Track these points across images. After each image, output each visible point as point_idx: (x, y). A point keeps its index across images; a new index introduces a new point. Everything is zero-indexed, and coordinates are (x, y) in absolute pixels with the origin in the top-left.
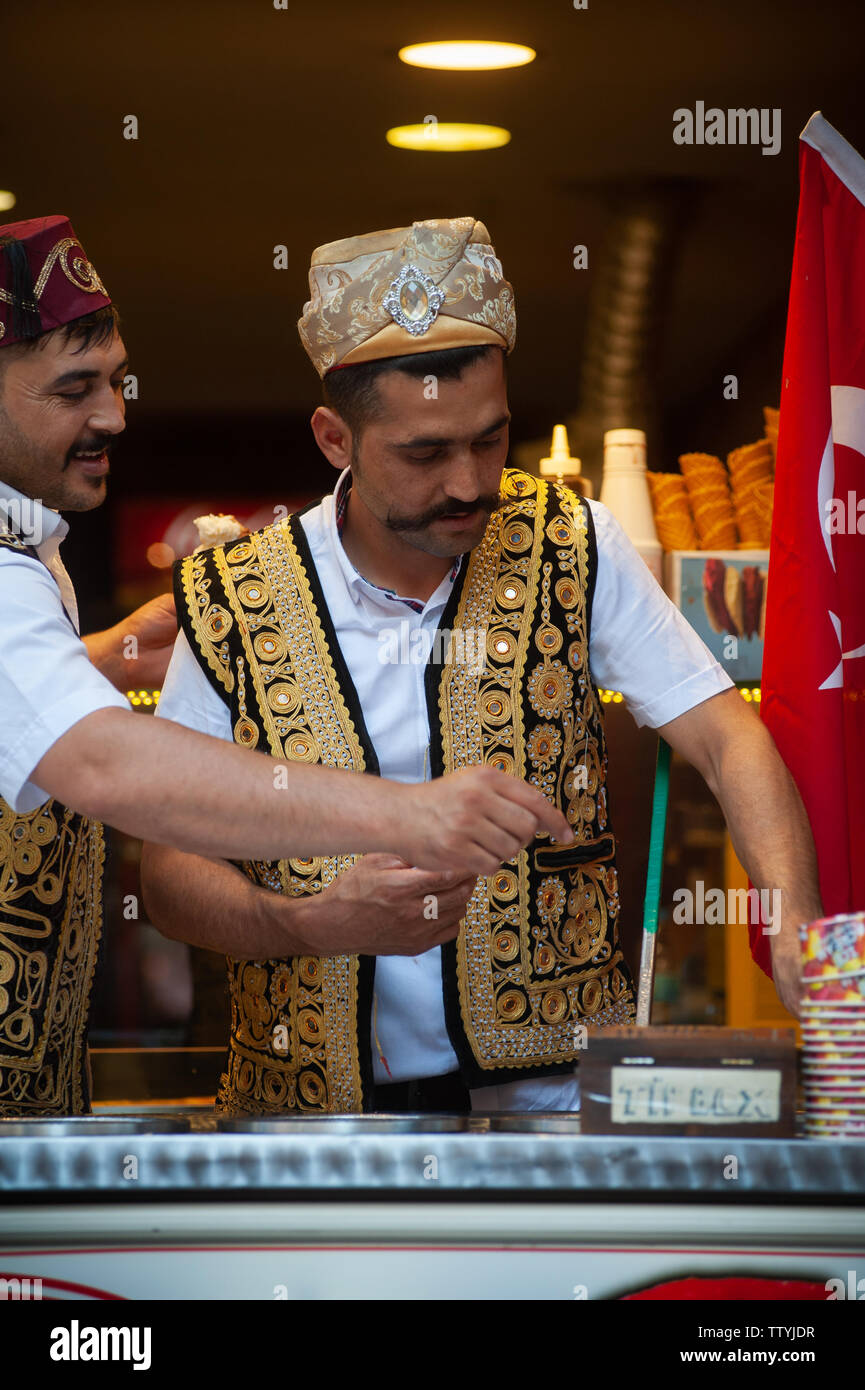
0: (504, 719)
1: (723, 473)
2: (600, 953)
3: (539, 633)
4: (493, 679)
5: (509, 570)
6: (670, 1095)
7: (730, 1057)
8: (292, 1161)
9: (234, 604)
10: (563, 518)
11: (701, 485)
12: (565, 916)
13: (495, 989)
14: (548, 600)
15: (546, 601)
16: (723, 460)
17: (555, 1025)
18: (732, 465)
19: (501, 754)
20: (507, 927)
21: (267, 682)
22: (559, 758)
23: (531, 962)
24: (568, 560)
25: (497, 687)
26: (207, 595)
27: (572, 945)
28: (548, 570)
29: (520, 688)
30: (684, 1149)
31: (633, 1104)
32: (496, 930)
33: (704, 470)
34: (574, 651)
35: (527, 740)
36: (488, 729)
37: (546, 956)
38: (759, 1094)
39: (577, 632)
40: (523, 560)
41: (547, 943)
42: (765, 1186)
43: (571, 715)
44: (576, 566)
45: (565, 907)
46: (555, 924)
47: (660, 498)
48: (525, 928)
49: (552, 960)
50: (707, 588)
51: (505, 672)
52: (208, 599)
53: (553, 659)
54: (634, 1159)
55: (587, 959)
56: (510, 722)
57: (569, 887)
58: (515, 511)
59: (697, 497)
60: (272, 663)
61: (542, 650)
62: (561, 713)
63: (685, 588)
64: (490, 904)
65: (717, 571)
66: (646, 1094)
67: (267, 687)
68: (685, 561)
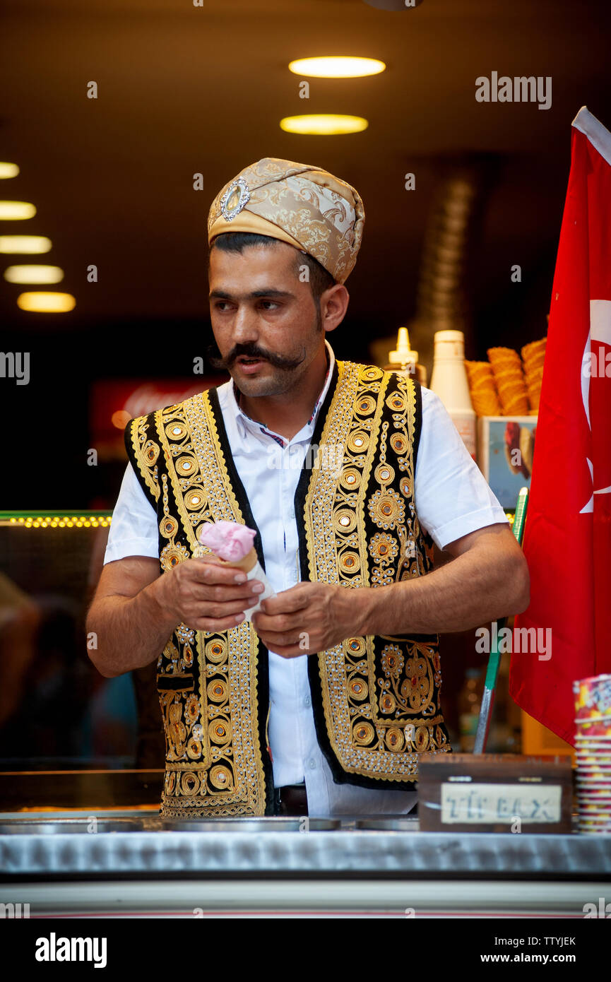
0: (351, 528)
1: (518, 361)
2: (427, 709)
3: (377, 470)
4: (343, 501)
5: (358, 427)
6: (483, 803)
7: (526, 776)
8: (215, 851)
9: (162, 439)
10: (399, 393)
11: (503, 370)
12: (403, 676)
13: (351, 720)
14: (385, 447)
15: (383, 448)
16: (519, 352)
17: (396, 753)
18: (525, 355)
19: (350, 553)
20: (358, 675)
21: (184, 491)
22: (397, 559)
23: (378, 703)
24: (400, 421)
25: (346, 507)
26: (145, 435)
27: (408, 699)
28: (386, 426)
29: (363, 507)
30: (492, 841)
31: (457, 810)
32: (350, 677)
33: (505, 359)
34: (404, 484)
35: (369, 543)
36: (339, 535)
37: (388, 701)
38: (546, 803)
39: (406, 471)
40: (368, 420)
41: (388, 691)
42: (550, 868)
43: (405, 529)
44: (406, 425)
45: (404, 669)
46: (396, 680)
47: (474, 380)
48: (372, 678)
49: (394, 706)
50: (508, 443)
51: (352, 496)
52: (146, 438)
53: (388, 488)
54: (457, 849)
55: (419, 711)
56: (356, 530)
57: (407, 656)
58: (365, 389)
59: (500, 379)
60: (188, 477)
61: (380, 481)
62: (396, 527)
63: (492, 443)
64: (345, 658)
65: (514, 431)
66: (466, 803)
67: (184, 494)
68: (492, 424)
